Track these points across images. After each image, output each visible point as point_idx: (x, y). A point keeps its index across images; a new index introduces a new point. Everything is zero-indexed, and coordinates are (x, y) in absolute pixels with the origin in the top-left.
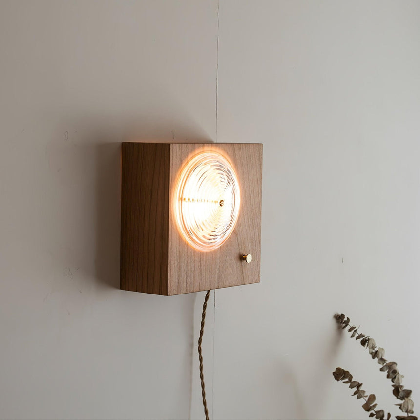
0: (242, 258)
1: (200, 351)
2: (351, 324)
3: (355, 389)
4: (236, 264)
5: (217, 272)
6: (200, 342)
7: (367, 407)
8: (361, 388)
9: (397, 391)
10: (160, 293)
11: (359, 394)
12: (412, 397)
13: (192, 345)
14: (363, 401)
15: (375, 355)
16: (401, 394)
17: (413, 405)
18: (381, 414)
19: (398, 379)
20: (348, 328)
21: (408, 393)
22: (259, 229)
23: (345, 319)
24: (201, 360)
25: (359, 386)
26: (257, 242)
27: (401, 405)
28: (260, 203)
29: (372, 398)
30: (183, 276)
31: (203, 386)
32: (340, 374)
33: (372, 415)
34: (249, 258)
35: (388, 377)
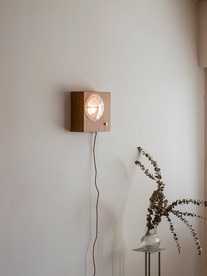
0: (105, 124)
1: (94, 152)
2: (143, 150)
3: (142, 167)
4: (103, 125)
5: (98, 127)
6: (94, 149)
7: (146, 173)
8: (144, 167)
9: (155, 169)
10: (82, 132)
11: (143, 169)
12: (161, 171)
13: (92, 150)
14: (144, 171)
15: (150, 159)
16: (157, 170)
17: (160, 173)
18: (150, 175)
19: (156, 166)
20: (142, 151)
21: (159, 170)
22: (110, 116)
23: (141, 149)
24: (94, 154)
25: (143, 166)
26: (109, 120)
27: (156, 173)
28: (110, 109)
29: (147, 170)
30: (88, 127)
31: (95, 162)
32: (137, 163)
33: (147, 175)
34: (107, 124)
35: (154, 166)
